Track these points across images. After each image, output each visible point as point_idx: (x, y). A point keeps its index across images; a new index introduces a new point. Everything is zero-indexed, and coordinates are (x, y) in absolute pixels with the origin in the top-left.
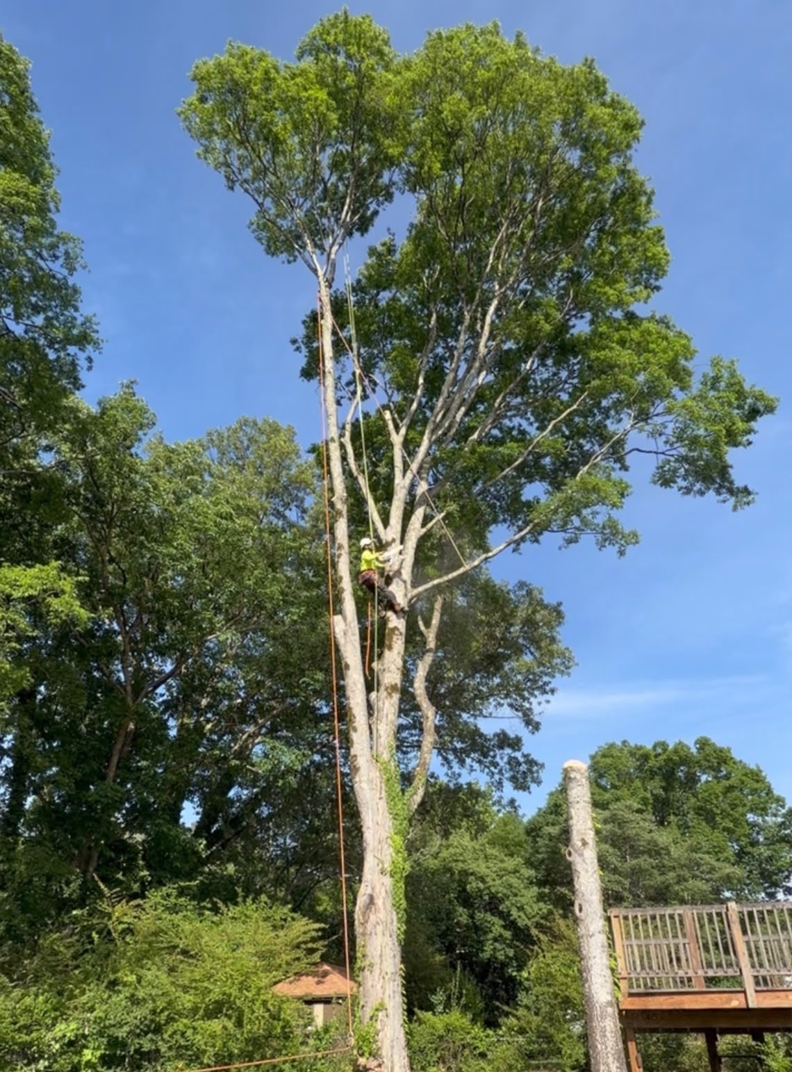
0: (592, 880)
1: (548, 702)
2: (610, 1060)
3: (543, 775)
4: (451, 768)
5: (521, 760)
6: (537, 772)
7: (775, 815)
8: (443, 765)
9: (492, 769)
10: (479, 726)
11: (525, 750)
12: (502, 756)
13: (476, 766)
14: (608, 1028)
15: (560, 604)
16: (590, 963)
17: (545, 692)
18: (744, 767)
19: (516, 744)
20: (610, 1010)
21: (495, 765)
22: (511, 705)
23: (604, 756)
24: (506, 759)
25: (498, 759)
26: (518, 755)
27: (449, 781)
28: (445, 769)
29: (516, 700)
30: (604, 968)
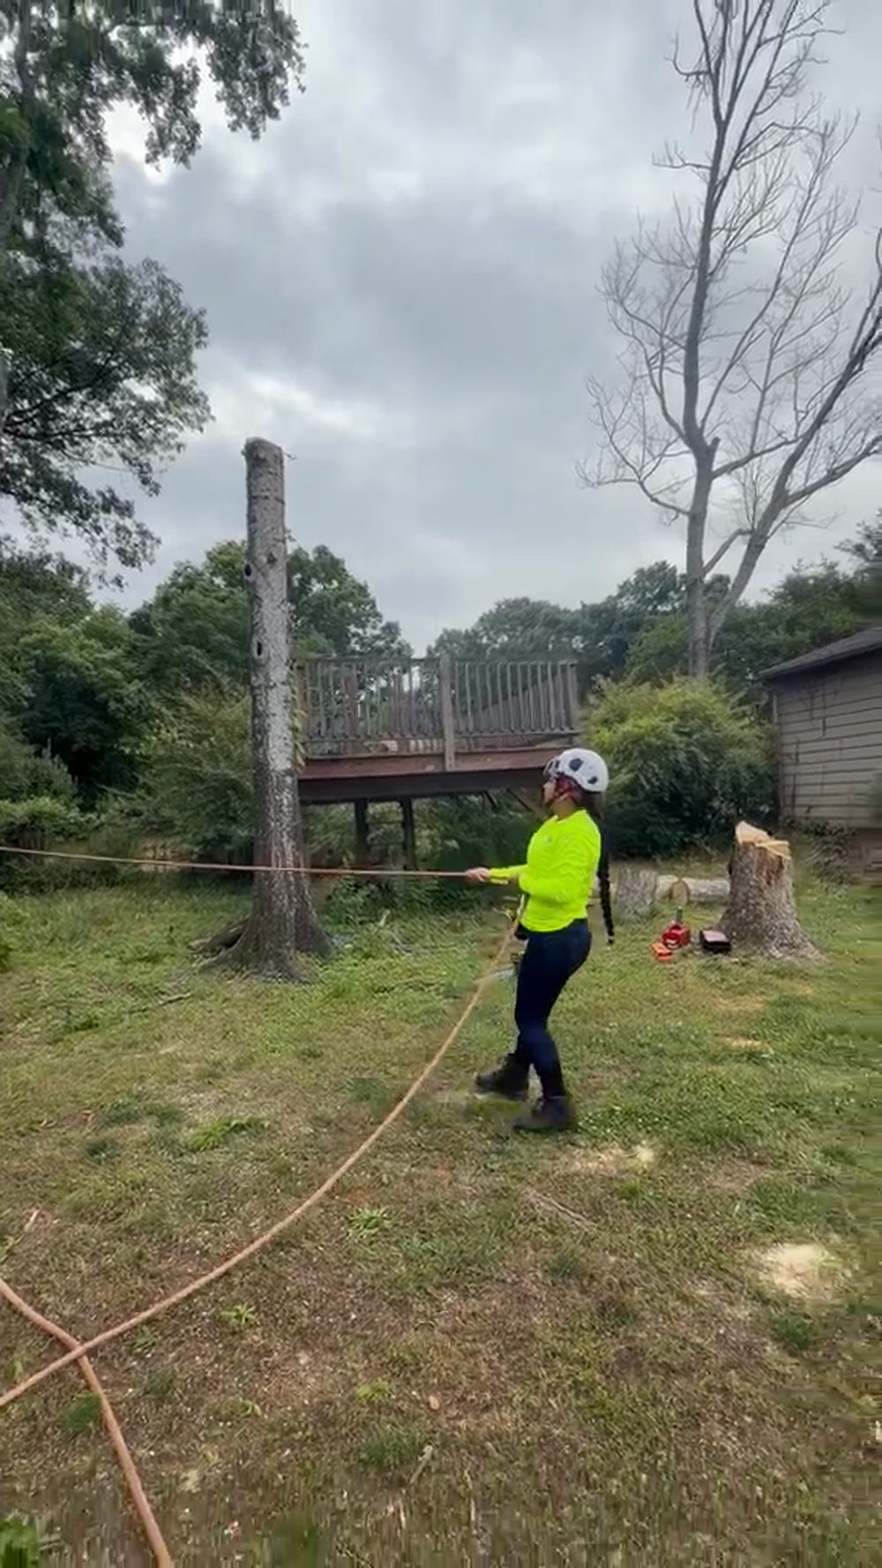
0: (279, 612)
1: (172, 459)
2: (285, 839)
3: (159, 552)
4: (35, 530)
5: (133, 529)
6: (152, 547)
7: (374, 628)
8: (24, 524)
9: (94, 534)
10: (77, 478)
11: (137, 517)
12: (109, 520)
13: (72, 528)
14: (285, 802)
15: (202, 313)
16: (268, 721)
17: (169, 447)
18: (353, 581)
19: (126, 510)
20: (289, 780)
21: (98, 530)
22: (124, 456)
23: (220, 553)
24: (112, 526)
25: (101, 523)
26: (128, 522)
27: (32, 547)
28: (28, 530)
29: (130, 449)
30: (286, 728)
